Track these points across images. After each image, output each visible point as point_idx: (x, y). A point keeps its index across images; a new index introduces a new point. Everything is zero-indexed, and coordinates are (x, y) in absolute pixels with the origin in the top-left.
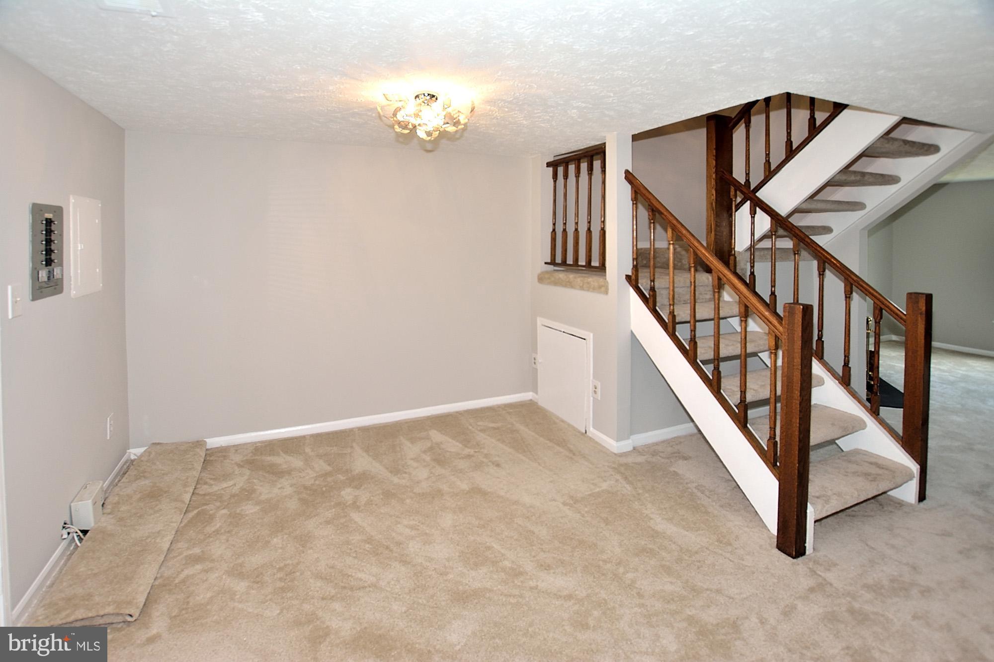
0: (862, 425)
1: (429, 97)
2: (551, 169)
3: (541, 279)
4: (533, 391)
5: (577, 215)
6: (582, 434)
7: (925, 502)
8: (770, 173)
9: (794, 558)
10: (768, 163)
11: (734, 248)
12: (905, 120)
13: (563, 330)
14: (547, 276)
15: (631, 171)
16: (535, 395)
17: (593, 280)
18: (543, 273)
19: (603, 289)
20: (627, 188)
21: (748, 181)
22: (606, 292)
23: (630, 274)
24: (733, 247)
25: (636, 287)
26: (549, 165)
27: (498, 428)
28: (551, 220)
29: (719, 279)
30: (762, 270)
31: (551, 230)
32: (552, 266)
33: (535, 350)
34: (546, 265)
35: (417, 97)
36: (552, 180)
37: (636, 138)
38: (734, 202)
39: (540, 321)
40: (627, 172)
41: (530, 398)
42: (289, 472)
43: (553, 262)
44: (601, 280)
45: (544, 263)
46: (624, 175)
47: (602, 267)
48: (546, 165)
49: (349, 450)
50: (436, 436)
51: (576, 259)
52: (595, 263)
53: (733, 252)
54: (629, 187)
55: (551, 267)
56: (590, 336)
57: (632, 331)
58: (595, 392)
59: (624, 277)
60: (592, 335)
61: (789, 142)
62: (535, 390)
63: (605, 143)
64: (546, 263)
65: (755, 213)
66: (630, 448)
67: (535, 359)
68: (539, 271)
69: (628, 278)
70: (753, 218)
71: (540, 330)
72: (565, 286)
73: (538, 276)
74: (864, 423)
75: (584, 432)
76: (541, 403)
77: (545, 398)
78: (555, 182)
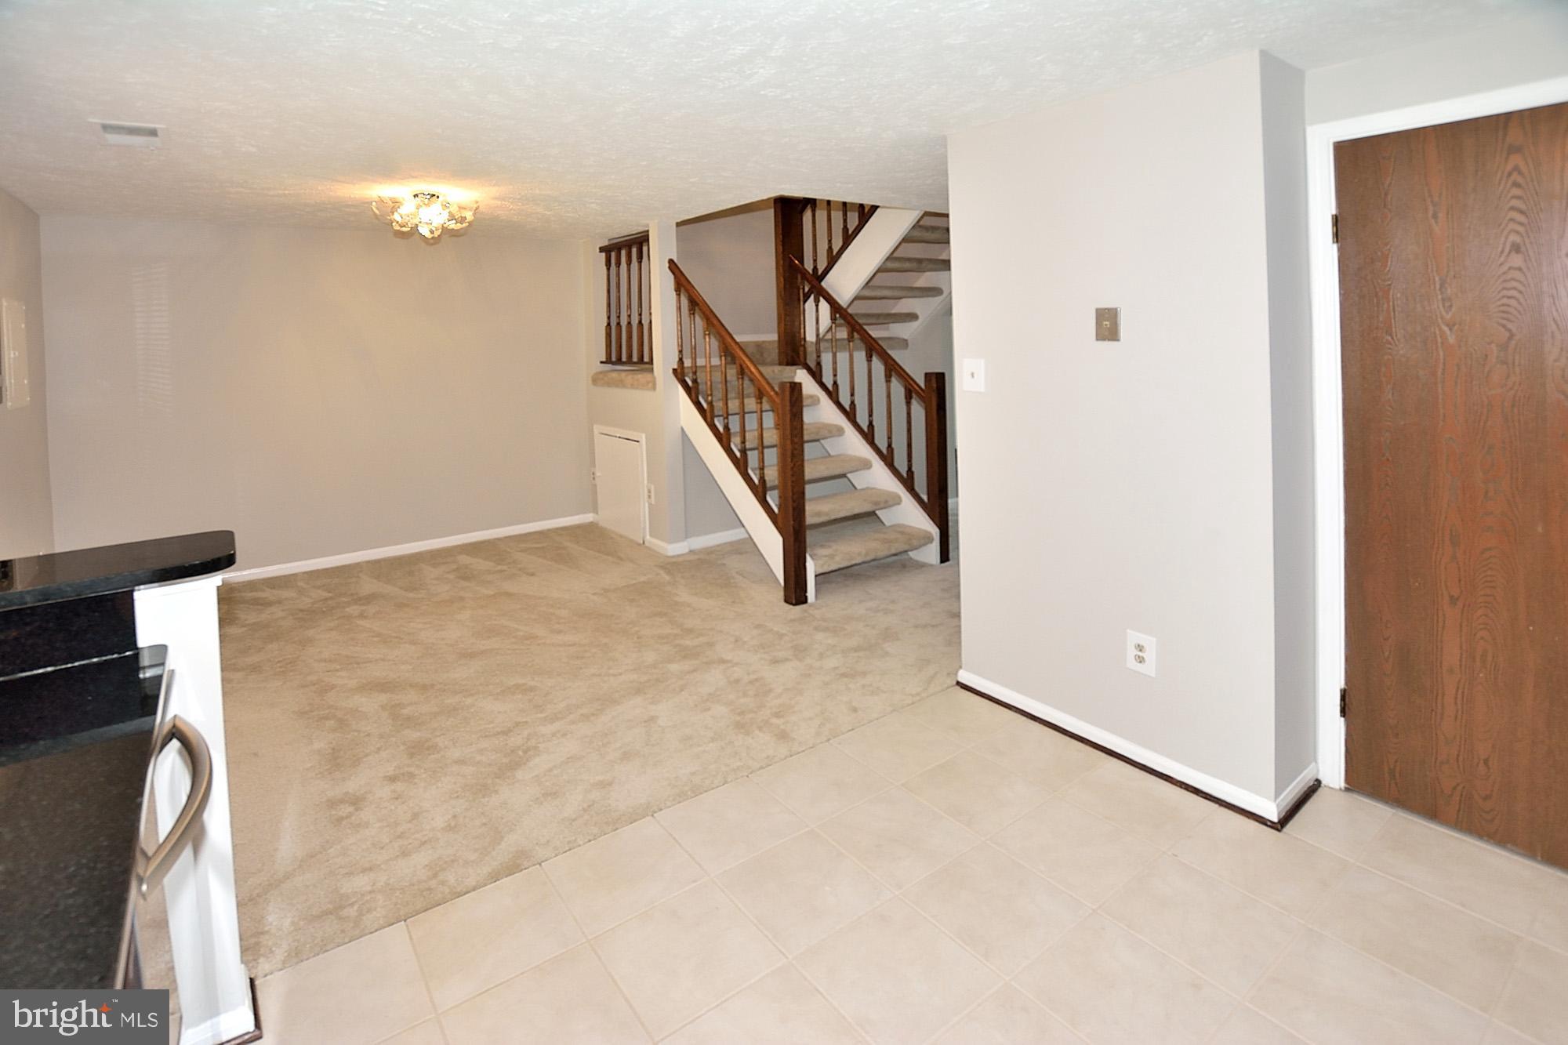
0: (897, 501)
1: (428, 197)
2: (604, 254)
3: (596, 380)
4: (594, 512)
5: (629, 307)
6: (639, 545)
7: (947, 564)
8: (833, 259)
9: (794, 605)
10: (830, 248)
11: (805, 338)
12: (927, 214)
13: (618, 435)
14: (601, 376)
15: (675, 260)
16: (596, 516)
17: (642, 377)
18: (597, 374)
19: (650, 385)
20: (670, 278)
21: (815, 269)
22: (654, 388)
23: (676, 367)
24: (802, 336)
25: (682, 381)
26: (602, 250)
27: (543, 548)
28: (605, 314)
29: (741, 366)
30: (826, 359)
31: (606, 324)
32: (610, 365)
33: (593, 464)
34: (603, 365)
35: (416, 196)
36: (605, 268)
37: (678, 224)
38: (801, 291)
39: (597, 429)
40: (671, 261)
41: (591, 520)
42: (279, 602)
43: (608, 361)
44: (648, 376)
45: (599, 363)
46: (667, 265)
47: (651, 362)
48: (598, 250)
49: (354, 580)
50: (464, 559)
51: (630, 356)
52: (646, 359)
53: (803, 343)
54: (672, 276)
55: (609, 367)
56: (643, 438)
57: (682, 429)
58: (649, 497)
59: (671, 371)
60: (644, 436)
61: (845, 229)
62: (595, 511)
63: (648, 231)
64: (602, 362)
65: (819, 301)
66: (687, 550)
67: (593, 474)
68: (594, 371)
69: (675, 371)
70: (817, 306)
71: (598, 438)
72: (617, 386)
73: (593, 377)
74: (900, 498)
75: (642, 542)
76: (601, 524)
77: (605, 517)
78: (608, 269)
